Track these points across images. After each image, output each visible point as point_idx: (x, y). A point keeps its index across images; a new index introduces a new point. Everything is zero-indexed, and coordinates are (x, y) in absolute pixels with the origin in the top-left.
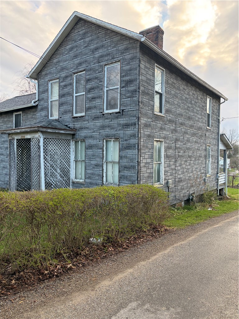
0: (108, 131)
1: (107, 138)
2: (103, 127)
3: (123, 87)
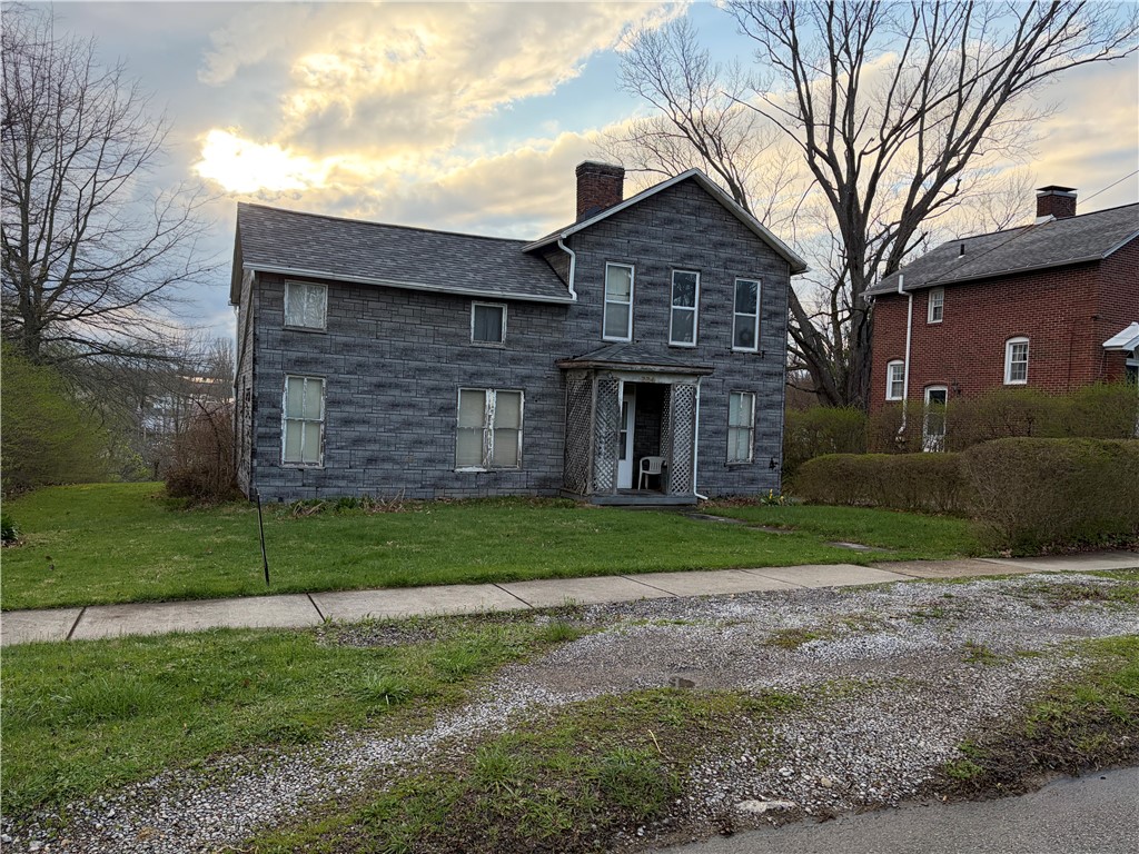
0: (738, 379)
1: (736, 390)
2: (730, 372)
3: (765, 319)
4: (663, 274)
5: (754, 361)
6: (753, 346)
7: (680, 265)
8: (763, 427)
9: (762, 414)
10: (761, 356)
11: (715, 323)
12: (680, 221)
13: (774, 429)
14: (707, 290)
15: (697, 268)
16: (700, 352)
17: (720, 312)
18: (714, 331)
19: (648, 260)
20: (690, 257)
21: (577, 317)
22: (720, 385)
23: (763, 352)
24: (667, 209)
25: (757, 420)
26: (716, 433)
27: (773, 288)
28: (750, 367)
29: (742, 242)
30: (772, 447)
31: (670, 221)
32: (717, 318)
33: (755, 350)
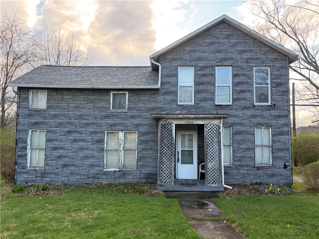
0: (259, 120)
1: (259, 125)
2: (254, 116)
3: (274, 87)
4: (210, 69)
5: (269, 110)
6: (268, 102)
7: (220, 64)
8: (278, 145)
9: (276, 138)
10: (273, 107)
11: (242, 91)
12: (219, 43)
13: (285, 147)
14: (236, 75)
15: (230, 64)
16: (234, 107)
17: (245, 86)
18: (243, 95)
19: (201, 64)
20: (225, 59)
21: (164, 95)
22: (248, 124)
23: (274, 105)
24: (211, 38)
25: (273, 142)
26: (248, 149)
27: (278, 70)
28: (266, 113)
29: (257, 49)
30: (284, 156)
31: (213, 44)
32: (244, 89)
33: (269, 104)
